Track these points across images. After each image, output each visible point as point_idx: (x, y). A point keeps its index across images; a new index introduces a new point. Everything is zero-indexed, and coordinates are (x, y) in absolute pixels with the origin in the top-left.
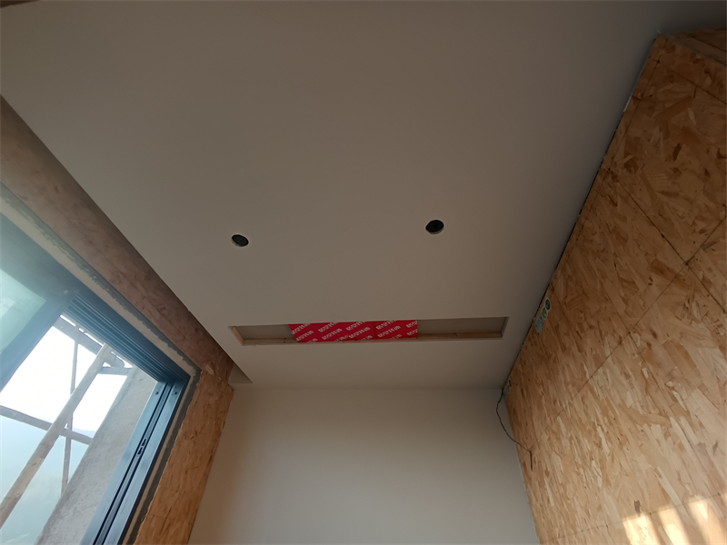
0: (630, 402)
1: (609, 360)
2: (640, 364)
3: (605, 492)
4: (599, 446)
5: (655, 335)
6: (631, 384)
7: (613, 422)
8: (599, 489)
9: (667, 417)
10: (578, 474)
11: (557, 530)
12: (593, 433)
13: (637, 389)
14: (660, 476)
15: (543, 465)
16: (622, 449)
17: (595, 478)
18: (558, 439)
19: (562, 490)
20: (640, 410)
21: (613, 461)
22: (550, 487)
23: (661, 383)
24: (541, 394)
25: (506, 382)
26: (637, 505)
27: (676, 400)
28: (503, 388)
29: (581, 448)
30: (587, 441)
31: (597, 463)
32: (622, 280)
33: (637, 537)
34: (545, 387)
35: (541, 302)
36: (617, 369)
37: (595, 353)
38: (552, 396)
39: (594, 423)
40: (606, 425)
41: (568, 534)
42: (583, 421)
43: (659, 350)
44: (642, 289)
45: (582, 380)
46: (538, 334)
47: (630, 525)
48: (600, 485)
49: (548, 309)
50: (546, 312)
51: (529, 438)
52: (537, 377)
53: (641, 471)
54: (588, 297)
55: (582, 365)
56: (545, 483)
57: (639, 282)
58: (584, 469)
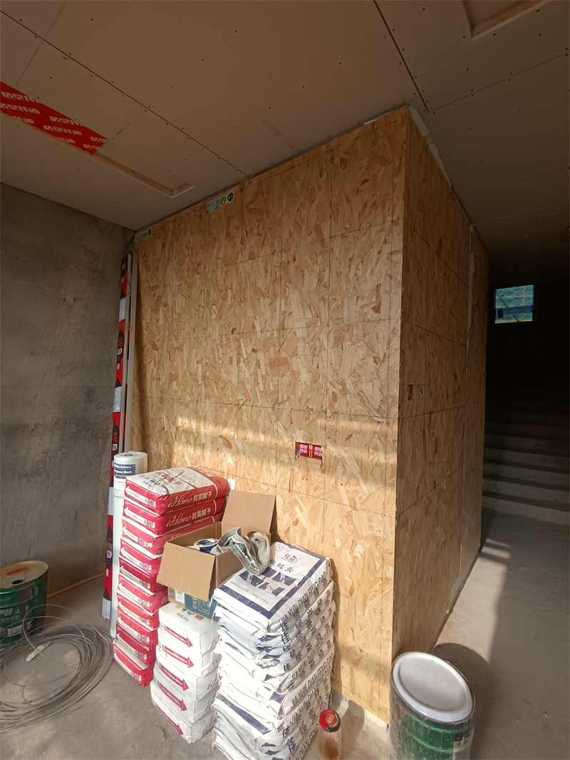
0: (260, 284)
1: (260, 259)
2: (278, 269)
3: (214, 322)
4: (224, 299)
5: (294, 259)
7: (242, 290)
8: (211, 320)
9: (276, 297)
10: (197, 310)
11: (158, 337)
12: (224, 292)
13: (268, 280)
14: (256, 320)
15: (164, 300)
16: (240, 303)
17: (211, 314)
18: (190, 287)
19: (176, 317)
20: (263, 290)
21: (230, 308)
22: (165, 316)
23: (283, 282)
24: (187, 254)
25: (142, 229)
26: (234, 330)
27: (285, 291)
28: (135, 232)
29: (208, 297)
30: (215, 294)
31: (217, 307)
32: (296, 221)
33: (225, 342)
34: (194, 252)
35: (225, 190)
36: (262, 265)
37: (252, 250)
38: (198, 260)
39: (227, 287)
40: (236, 290)
41: (169, 339)
42: (219, 284)
43: (292, 267)
44: (303, 234)
45: (233, 261)
46: (208, 212)
47: (224, 337)
48: (213, 318)
49: (230, 200)
50: (225, 201)
51: (155, 279)
52: (189, 242)
53: (245, 316)
54: (268, 216)
55: (238, 253)
56: (159, 310)
57: (304, 229)
58: (204, 309)
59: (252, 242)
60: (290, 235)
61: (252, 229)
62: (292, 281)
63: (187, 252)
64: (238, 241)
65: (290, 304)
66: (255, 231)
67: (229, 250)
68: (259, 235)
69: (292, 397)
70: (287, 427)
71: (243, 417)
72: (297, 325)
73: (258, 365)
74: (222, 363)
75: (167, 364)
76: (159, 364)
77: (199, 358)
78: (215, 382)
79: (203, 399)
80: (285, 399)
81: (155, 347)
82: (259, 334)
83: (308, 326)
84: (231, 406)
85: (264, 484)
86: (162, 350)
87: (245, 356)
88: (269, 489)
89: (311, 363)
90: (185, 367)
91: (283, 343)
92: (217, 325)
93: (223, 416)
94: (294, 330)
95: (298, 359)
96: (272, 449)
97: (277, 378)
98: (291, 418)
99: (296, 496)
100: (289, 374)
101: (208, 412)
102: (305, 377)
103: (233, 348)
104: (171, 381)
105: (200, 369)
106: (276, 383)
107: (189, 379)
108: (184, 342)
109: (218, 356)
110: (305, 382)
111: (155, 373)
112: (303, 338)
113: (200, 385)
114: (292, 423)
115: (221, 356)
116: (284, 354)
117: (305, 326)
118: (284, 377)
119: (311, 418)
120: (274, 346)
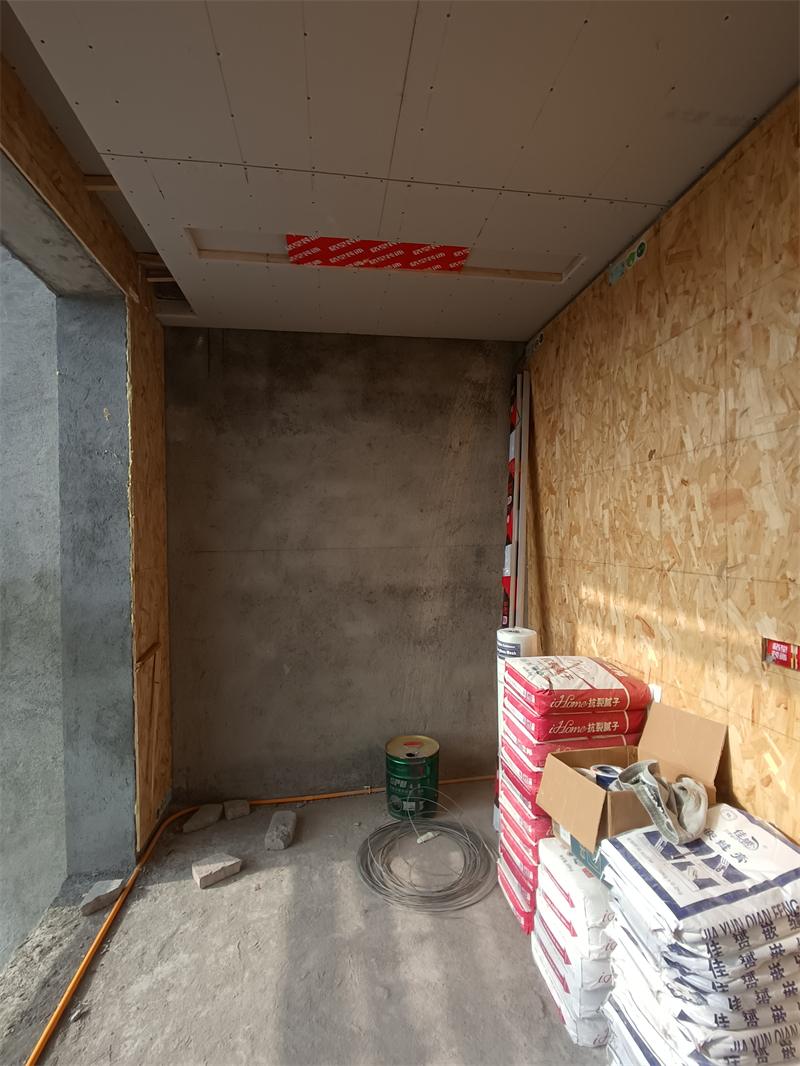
0: (691, 372)
1: (690, 331)
2: (719, 340)
3: (624, 445)
4: (637, 408)
5: (750, 315)
6: (700, 357)
7: (663, 388)
8: (619, 443)
9: (718, 388)
10: (601, 432)
11: (555, 477)
12: (636, 397)
13: (704, 364)
14: (685, 432)
15: (560, 425)
16: (660, 410)
17: (619, 434)
18: (590, 401)
19: (574, 445)
20: (696, 381)
21: (645, 421)
22: (562, 447)
23: (729, 360)
24: (585, 355)
25: (534, 336)
26: (652, 452)
27: (734, 375)
28: (527, 343)
29: (615, 410)
30: (624, 404)
31: (627, 422)
32: (750, 248)
33: (640, 474)
34: (594, 349)
35: (632, 243)
36: (692, 341)
37: (676, 320)
38: (600, 359)
39: (641, 389)
40: (654, 391)
41: (567, 478)
42: (629, 387)
43: (745, 331)
44: (765, 265)
45: (647, 347)
46: (610, 285)
47: (638, 466)
48: (621, 440)
49: (639, 255)
50: (633, 259)
51: (550, 399)
52: (587, 337)
53: (669, 428)
54: (700, 256)
55: (655, 332)
56: (555, 440)
57: (766, 257)
58: (610, 428)
59: (675, 310)
60: (741, 274)
61: (674, 288)
62: (747, 354)
63: (585, 351)
64: (654, 312)
65: (744, 395)
66: (680, 289)
67: (640, 332)
68: (686, 292)
69: (754, 557)
70: (744, 610)
71: (670, 590)
72: (757, 429)
73: (691, 505)
74: (637, 506)
75: (566, 512)
76: (557, 512)
77: (605, 501)
78: (628, 535)
79: (612, 561)
80: (739, 561)
81: (552, 491)
82: (691, 454)
83: (780, 429)
84: (651, 571)
85: (707, 701)
86: (560, 493)
87: (670, 493)
88: (715, 711)
89: (789, 496)
90: (588, 515)
91: (734, 464)
92: (628, 449)
93: (641, 587)
94: (752, 440)
95: (762, 490)
96: (719, 645)
97: (723, 525)
98: (752, 595)
99: (767, 735)
100: (745, 517)
101: (620, 580)
102: (776, 521)
103: (652, 481)
104: (571, 535)
105: (606, 517)
106: (723, 534)
107: (593, 531)
108: (585, 479)
109: (631, 497)
110: (778, 531)
111: (553, 525)
112: (772, 452)
113: (607, 540)
114: (753, 603)
115: (635, 496)
116: (735, 484)
117: (773, 429)
118: (736, 524)
119: (791, 597)
120: (717, 471)
